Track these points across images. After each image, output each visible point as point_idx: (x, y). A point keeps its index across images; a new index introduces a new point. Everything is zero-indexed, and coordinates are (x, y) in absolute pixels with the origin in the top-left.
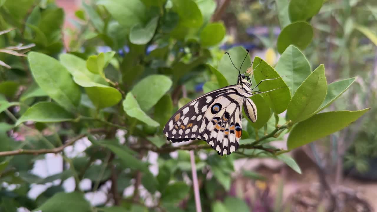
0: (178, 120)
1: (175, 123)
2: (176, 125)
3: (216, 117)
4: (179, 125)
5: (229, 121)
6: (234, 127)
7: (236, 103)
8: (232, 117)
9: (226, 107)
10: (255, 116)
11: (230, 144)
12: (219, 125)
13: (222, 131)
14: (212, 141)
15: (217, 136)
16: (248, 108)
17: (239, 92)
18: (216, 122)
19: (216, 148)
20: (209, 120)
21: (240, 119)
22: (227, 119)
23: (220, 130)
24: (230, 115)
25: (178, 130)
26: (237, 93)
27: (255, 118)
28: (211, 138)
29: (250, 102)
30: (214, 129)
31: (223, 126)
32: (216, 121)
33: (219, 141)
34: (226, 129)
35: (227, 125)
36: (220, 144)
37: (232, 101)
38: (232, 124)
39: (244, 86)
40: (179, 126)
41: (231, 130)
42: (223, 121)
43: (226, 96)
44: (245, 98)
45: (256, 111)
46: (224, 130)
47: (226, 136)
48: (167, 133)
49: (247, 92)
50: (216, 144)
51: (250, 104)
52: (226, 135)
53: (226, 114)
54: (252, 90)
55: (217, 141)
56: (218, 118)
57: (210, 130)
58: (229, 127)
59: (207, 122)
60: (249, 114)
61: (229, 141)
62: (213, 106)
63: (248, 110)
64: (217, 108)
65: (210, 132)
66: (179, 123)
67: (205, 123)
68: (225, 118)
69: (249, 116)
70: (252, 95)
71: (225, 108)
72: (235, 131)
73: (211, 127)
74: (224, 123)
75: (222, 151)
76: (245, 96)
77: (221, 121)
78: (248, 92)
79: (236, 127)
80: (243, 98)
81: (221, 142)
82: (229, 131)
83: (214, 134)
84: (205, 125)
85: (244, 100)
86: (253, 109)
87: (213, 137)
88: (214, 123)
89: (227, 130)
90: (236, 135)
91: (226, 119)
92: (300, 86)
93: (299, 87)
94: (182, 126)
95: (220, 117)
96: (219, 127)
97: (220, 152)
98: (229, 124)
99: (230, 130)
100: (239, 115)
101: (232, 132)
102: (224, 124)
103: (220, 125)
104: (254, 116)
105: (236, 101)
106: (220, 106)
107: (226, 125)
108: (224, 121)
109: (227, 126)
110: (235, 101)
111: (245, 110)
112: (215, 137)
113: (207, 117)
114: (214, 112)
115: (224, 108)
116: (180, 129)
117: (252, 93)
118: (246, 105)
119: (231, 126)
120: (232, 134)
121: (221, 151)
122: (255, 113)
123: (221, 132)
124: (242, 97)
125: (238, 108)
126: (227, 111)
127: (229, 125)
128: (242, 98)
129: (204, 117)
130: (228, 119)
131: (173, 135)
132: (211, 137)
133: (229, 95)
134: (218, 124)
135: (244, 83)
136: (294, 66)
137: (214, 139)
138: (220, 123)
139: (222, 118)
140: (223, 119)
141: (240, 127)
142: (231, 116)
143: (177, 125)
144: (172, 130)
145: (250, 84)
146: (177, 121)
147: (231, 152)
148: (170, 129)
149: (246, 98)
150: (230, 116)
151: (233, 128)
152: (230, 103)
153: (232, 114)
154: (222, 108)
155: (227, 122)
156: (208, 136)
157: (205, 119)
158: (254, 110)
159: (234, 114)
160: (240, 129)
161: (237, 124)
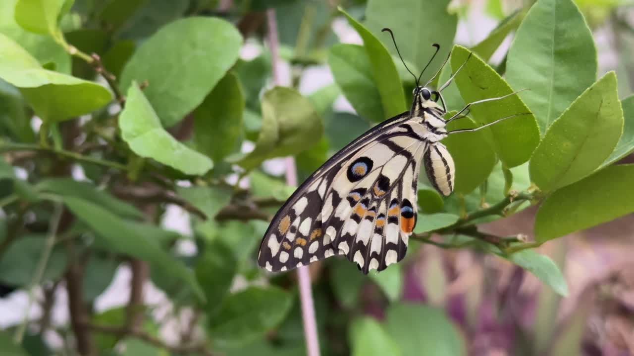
0: (287, 231)
1: (281, 238)
2: (283, 241)
3: (357, 187)
4: (291, 241)
5: (387, 197)
6: (398, 209)
7: (408, 155)
8: (394, 187)
9: (383, 166)
10: (450, 183)
11: (387, 247)
12: (363, 206)
13: (370, 218)
14: (346, 242)
15: (357, 230)
16: (434, 166)
17: (415, 131)
18: (356, 199)
19: (354, 257)
20: (341, 196)
21: (413, 191)
22: (382, 192)
23: (364, 217)
24: (391, 182)
25: (291, 252)
26: (411, 133)
27: (449, 188)
28: (342, 236)
29: (440, 151)
30: (351, 215)
31: (374, 209)
32: (357, 197)
33: (361, 242)
34: (379, 213)
35: (383, 204)
36: (363, 248)
37: (398, 150)
38: (395, 201)
39: (428, 117)
40: (293, 242)
41: (391, 215)
42: (373, 197)
43: (385, 140)
44: (428, 145)
45: (452, 172)
46: (375, 217)
47: (379, 231)
48: (268, 263)
49: (433, 129)
50: (353, 249)
51: (439, 158)
52: (378, 227)
53: (383, 182)
54: (446, 122)
55: (357, 242)
56: (362, 191)
57: (342, 218)
58: (387, 209)
59: (337, 200)
60: (437, 179)
61: (384, 240)
62: (353, 164)
63: (435, 171)
64: (362, 168)
65: (342, 222)
66: (291, 237)
67: (331, 203)
68: (379, 189)
69: (436, 184)
70: (447, 134)
71: (380, 169)
72: (401, 219)
73: (345, 210)
74: (375, 200)
75: (367, 263)
76: (428, 139)
77: (369, 196)
78: (438, 130)
79: (404, 209)
80: (425, 144)
81: (365, 244)
82: (387, 218)
83: (350, 227)
84: (332, 208)
85: (427, 148)
86: (445, 168)
87: (348, 234)
88: (352, 202)
89: (382, 215)
90: (402, 227)
91: (379, 192)
92: (559, 118)
93: (555, 121)
94: (300, 241)
95: (366, 189)
96: (363, 210)
97: (362, 266)
98: (387, 203)
99: (389, 216)
100: (413, 182)
101: (393, 220)
102: (375, 204)
103: (367, 205)
104: (447, 183)
105: (408, 150)
106: (369, 162)
107: (379, 205)
108: (375, 197)
109: (383, 208)
110: (405, 151)
111: (427, 169)
112: (352, 234)
113: (336, 189)
114: (353, 177)
115: (378, 168)
116: (295, 248)
117: (445, 131)
118: (430, 159)
119: (390, 206)
120: (393, 224)
121: (365, 264)
122: (449, 177)
123: (368, 221)
124: (421, 142)
125: (410, 167)
126: (384, 173)
127: (387, 205)
128: (422, 145)
129: (329, 189)
130: (386, 192)
131: (283, 265)
132: (343, 233)
133: (392, 139)
134: (361, 204)
135: (428, 110)
136: (557, 43)
137: (349, 238)
138: (366, 202)
139: (372, 191)
140: (374, 191)
141: (412, 208)
142: (393, 184)
143: (287, 240)
144: (278, 254)
145: (443, 109)
146: (285, 234)
147: (388, 264)
148: (274, 254)
149: (431, 143)
150: (390, 185)
151: (397, 211)
152: (394, 156)
153: (396, 180)
154: (374, 168)
155: (382, 199)
156: (335, 232)
157: (331, 195)
158: (448, 170)
159: (399, 181)
160: (413, 213)
161: (407, 203)
